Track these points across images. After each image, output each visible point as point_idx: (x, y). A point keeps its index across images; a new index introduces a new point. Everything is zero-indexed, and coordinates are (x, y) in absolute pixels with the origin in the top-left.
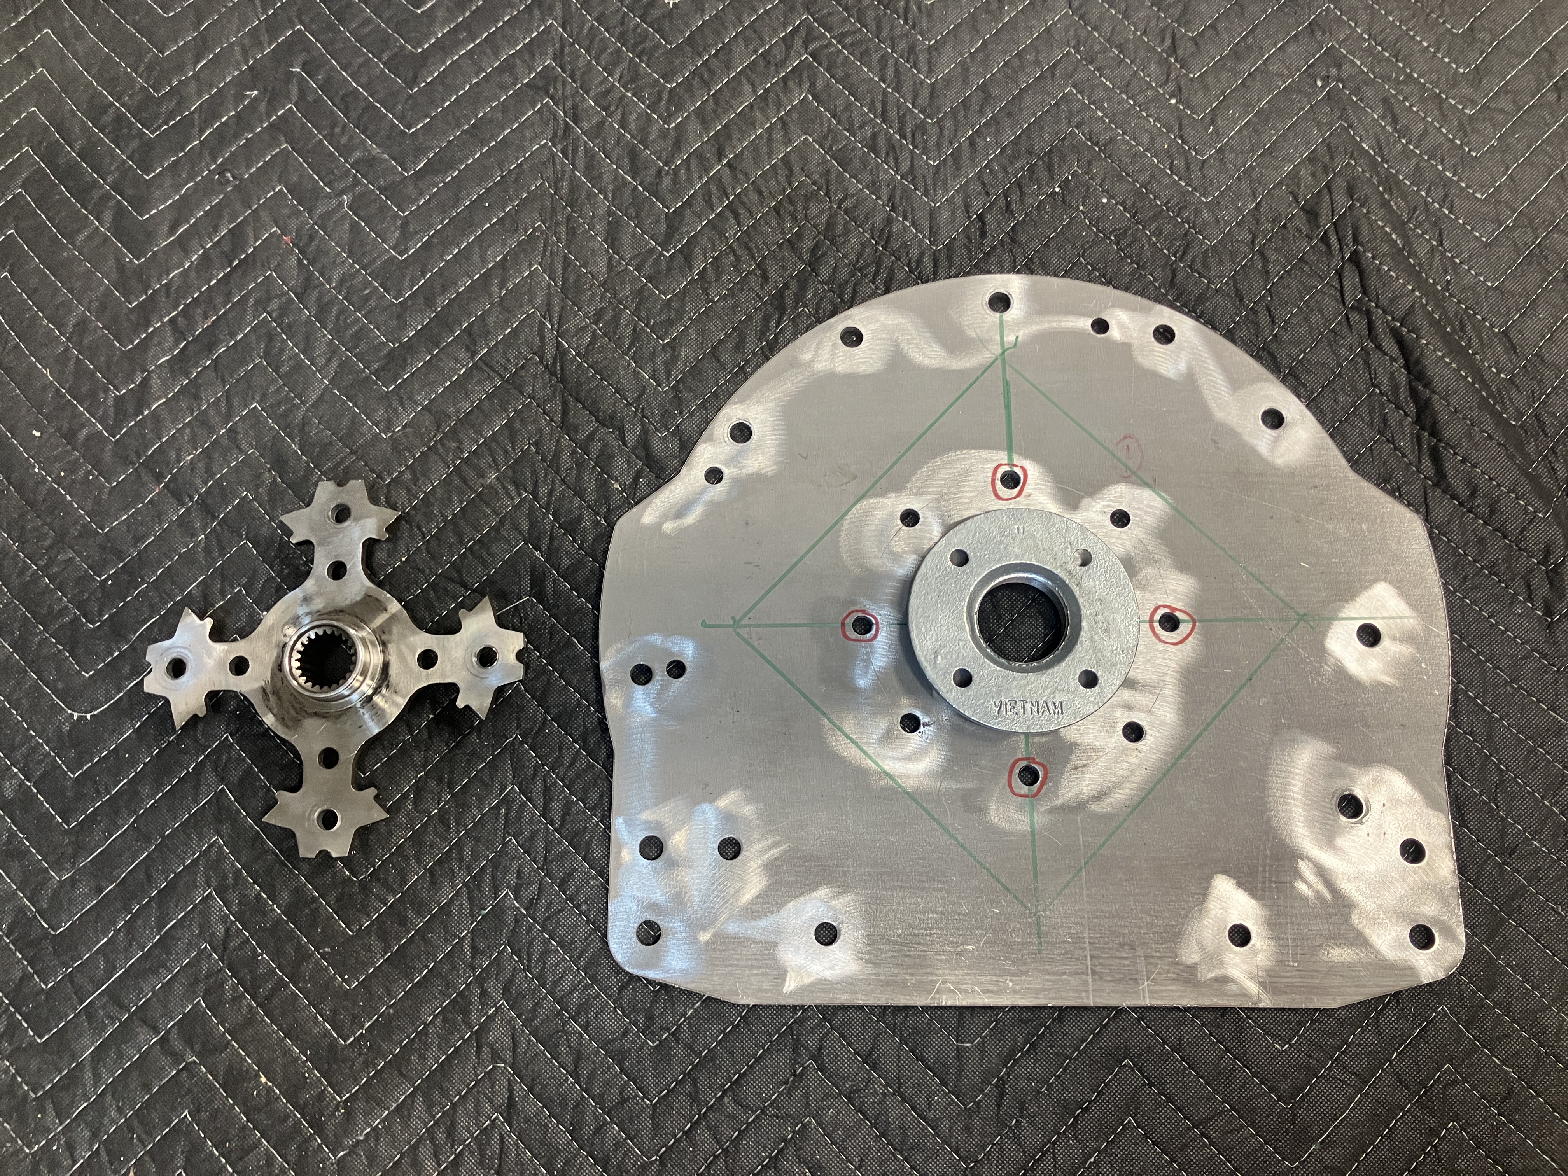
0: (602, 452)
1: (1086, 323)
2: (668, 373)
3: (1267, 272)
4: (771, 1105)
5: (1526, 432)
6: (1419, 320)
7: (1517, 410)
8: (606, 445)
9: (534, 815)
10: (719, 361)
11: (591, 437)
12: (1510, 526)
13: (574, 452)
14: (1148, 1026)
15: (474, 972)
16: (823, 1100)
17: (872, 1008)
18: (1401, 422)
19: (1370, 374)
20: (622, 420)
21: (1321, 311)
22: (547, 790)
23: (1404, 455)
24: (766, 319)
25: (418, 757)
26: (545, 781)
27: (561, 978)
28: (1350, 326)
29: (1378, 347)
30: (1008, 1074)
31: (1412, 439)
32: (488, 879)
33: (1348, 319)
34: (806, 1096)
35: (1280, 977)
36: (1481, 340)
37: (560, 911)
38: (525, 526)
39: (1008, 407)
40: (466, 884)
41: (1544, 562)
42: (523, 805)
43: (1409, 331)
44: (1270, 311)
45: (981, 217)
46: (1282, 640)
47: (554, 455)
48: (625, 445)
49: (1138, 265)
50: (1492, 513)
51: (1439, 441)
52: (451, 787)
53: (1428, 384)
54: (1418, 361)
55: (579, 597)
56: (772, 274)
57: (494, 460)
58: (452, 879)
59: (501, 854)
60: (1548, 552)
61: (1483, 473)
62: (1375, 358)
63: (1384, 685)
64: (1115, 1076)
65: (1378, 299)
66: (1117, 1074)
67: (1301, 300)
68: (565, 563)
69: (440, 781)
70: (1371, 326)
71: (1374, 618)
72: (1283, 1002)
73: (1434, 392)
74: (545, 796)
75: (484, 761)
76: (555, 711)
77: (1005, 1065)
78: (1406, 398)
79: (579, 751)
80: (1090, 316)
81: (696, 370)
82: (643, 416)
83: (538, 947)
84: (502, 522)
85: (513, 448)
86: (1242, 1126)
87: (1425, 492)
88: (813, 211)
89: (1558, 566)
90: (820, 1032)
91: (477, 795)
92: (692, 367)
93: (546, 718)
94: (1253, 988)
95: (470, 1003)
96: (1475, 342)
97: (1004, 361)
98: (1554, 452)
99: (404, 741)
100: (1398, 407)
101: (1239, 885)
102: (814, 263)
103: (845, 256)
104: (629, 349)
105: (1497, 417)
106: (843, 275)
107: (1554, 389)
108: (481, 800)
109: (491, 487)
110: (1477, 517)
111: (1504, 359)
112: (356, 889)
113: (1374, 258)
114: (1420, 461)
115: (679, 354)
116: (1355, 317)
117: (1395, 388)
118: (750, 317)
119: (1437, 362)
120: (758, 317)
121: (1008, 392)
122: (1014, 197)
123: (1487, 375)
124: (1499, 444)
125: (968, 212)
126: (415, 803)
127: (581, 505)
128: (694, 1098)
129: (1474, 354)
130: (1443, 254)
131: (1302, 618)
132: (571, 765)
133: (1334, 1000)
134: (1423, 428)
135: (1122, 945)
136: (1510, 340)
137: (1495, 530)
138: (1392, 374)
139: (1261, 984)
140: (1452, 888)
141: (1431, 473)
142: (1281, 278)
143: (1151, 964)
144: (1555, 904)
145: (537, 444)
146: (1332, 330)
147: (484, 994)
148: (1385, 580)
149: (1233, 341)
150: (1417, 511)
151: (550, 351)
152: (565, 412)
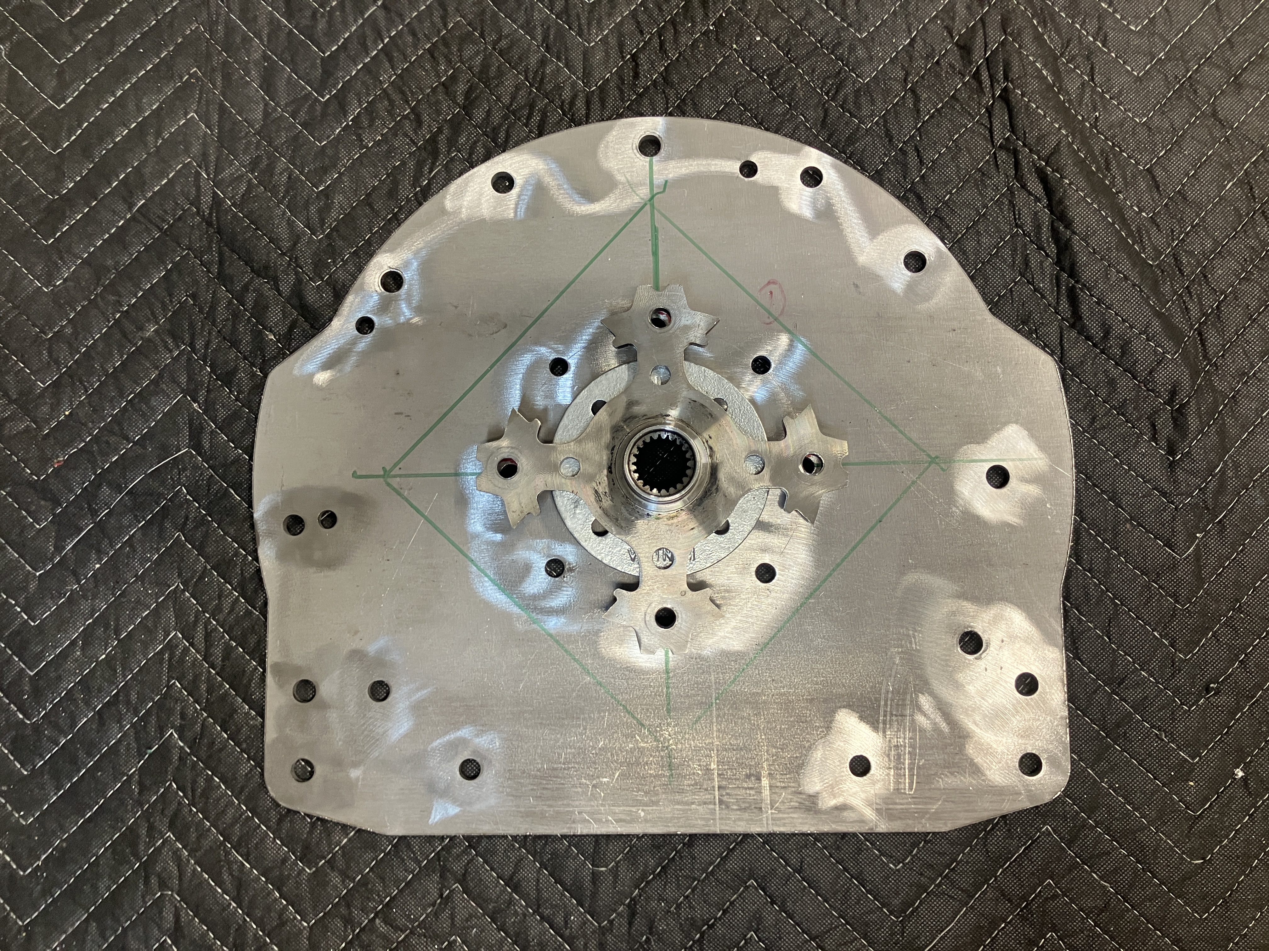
0: (256, 303)
1: (734, 167)
2: (322, 222)
3: (918, 111)
4: (418, 926)
5: (1163, 272)
6: (1066, 160)
7: (1155, 249)
8: (260, 295)
9: (196, 659)
10: (372, 208)
11: (246, 288)
12: (1139, 367)
13: (230, 303)
14: (772, 850)
15: (142, 806)
16: (467, 920)
17: (515, 838)
18: (1042, 263)
19: (1014, 215)
20: (276, 271)
21: (969, 150)
22: (208, 636)
23: (1043, 297)
24: (420, 165)
25: (85, 606)
26: (206, 627)
27: (223, 811)
28: (997, 166)
29: (1024, 187)
30: (640, 896)
31: (1051, 280)
32: (153, 720)
33: (996, 158)
34: (452, 917)
35: (896, 804)
36: (1125, 178)
37: (221, 750)
38: (183, 379)
39: (655, 253)
40: (133, 725)
41: (1170, 402)
42: (186, 650)
43: (1053, 171)
44: (918, 151)
45: (634, 57)
46: (914, 483)
47: (211, 307)
48: (280, 295)
49: (790, 105)
50: (1123, 354)
51: (1077, 282)
52: (117, 632)
53: (1068, 225)
54: (1061, 202)
55: (236, 448)
56: (425, 118)
57: (153, 313)
58: (119, 721)
59: (165, 697)
60: (1173, 393)
61: (1117, 314)
62: (1021, 197)
63: (1009, 525)
64: (740, 896)
65: (1025, 137)
66: (741, 894)
67: (950, 139)
68: (222, 414)
69: (107, 627)
70: (1017, 165)
71: (1004, 460)
72: (897, 826)
73: (1075, 233)
74: (206, 641)
75: (148, 608)
76: (214, 560)
77: (637, 886)
78: (1047, 239)
79: (237, 598)
80: (739, 159)
81: (349, 219)
82: (298, 266)
83: (202, 782)
84: (160, 376)
85: (171, 301)
86: (855, 939)
87: (1061, 333)
88: (468, 52)
89: (1182, 406)
90: (465, 859)
91: (141, 641)
92: (346, 215)
93: (206, 567)
94: (869, 814)
95: (138, 836)
96: (1119, 180)
97: (653, 207)
98: (1190, 293)
99: (72, 590)
100: (1041, 248)
101: (862, 718)
102: (468, 107)
103: (499, 99)
104: (284, 197)
105: (1134, 258)
106: (496, 119)
107: (1193, 227)
108: (146, 647)
109: (149, 340)
110: (1109, 358)
111: (1146, 197)
112: (28, 732)
113: (1023, 95)
114: (1058, 303)
115: (333, 202)
116: (1003, 156)
117: (1038, 228)
118: (403, 163)
119: (1078, 203)
120: (411, 164)
121: (657, 238)
122: (669, 35)
123: (1129, 214)
124: (1134, 285)
125: (622, 52)
126: (83, 649)
127: (237, 356)
128: (348, 921)
129: (1117, 193)
130: (1093, 90)
131: (933, 460)
132: (230, 612)
133: (945, 824)
134: (1062, 269)
135: (748, 776)
136: (1154, 178)
137: (1125, 371)
138: (1036, 214)
139: (878, 811)
140: (1061, 718)
141: (1068, 315)
142: (932, 117)
143: (774, 793)
144: (1159, 730)
145: (194, 296)
146: (980, 170)
147: (151, 828)
148: (1016, 422)
149: (881, 184)
150: (1052, 354)
151: (206, 200)
152: (221, 263)
